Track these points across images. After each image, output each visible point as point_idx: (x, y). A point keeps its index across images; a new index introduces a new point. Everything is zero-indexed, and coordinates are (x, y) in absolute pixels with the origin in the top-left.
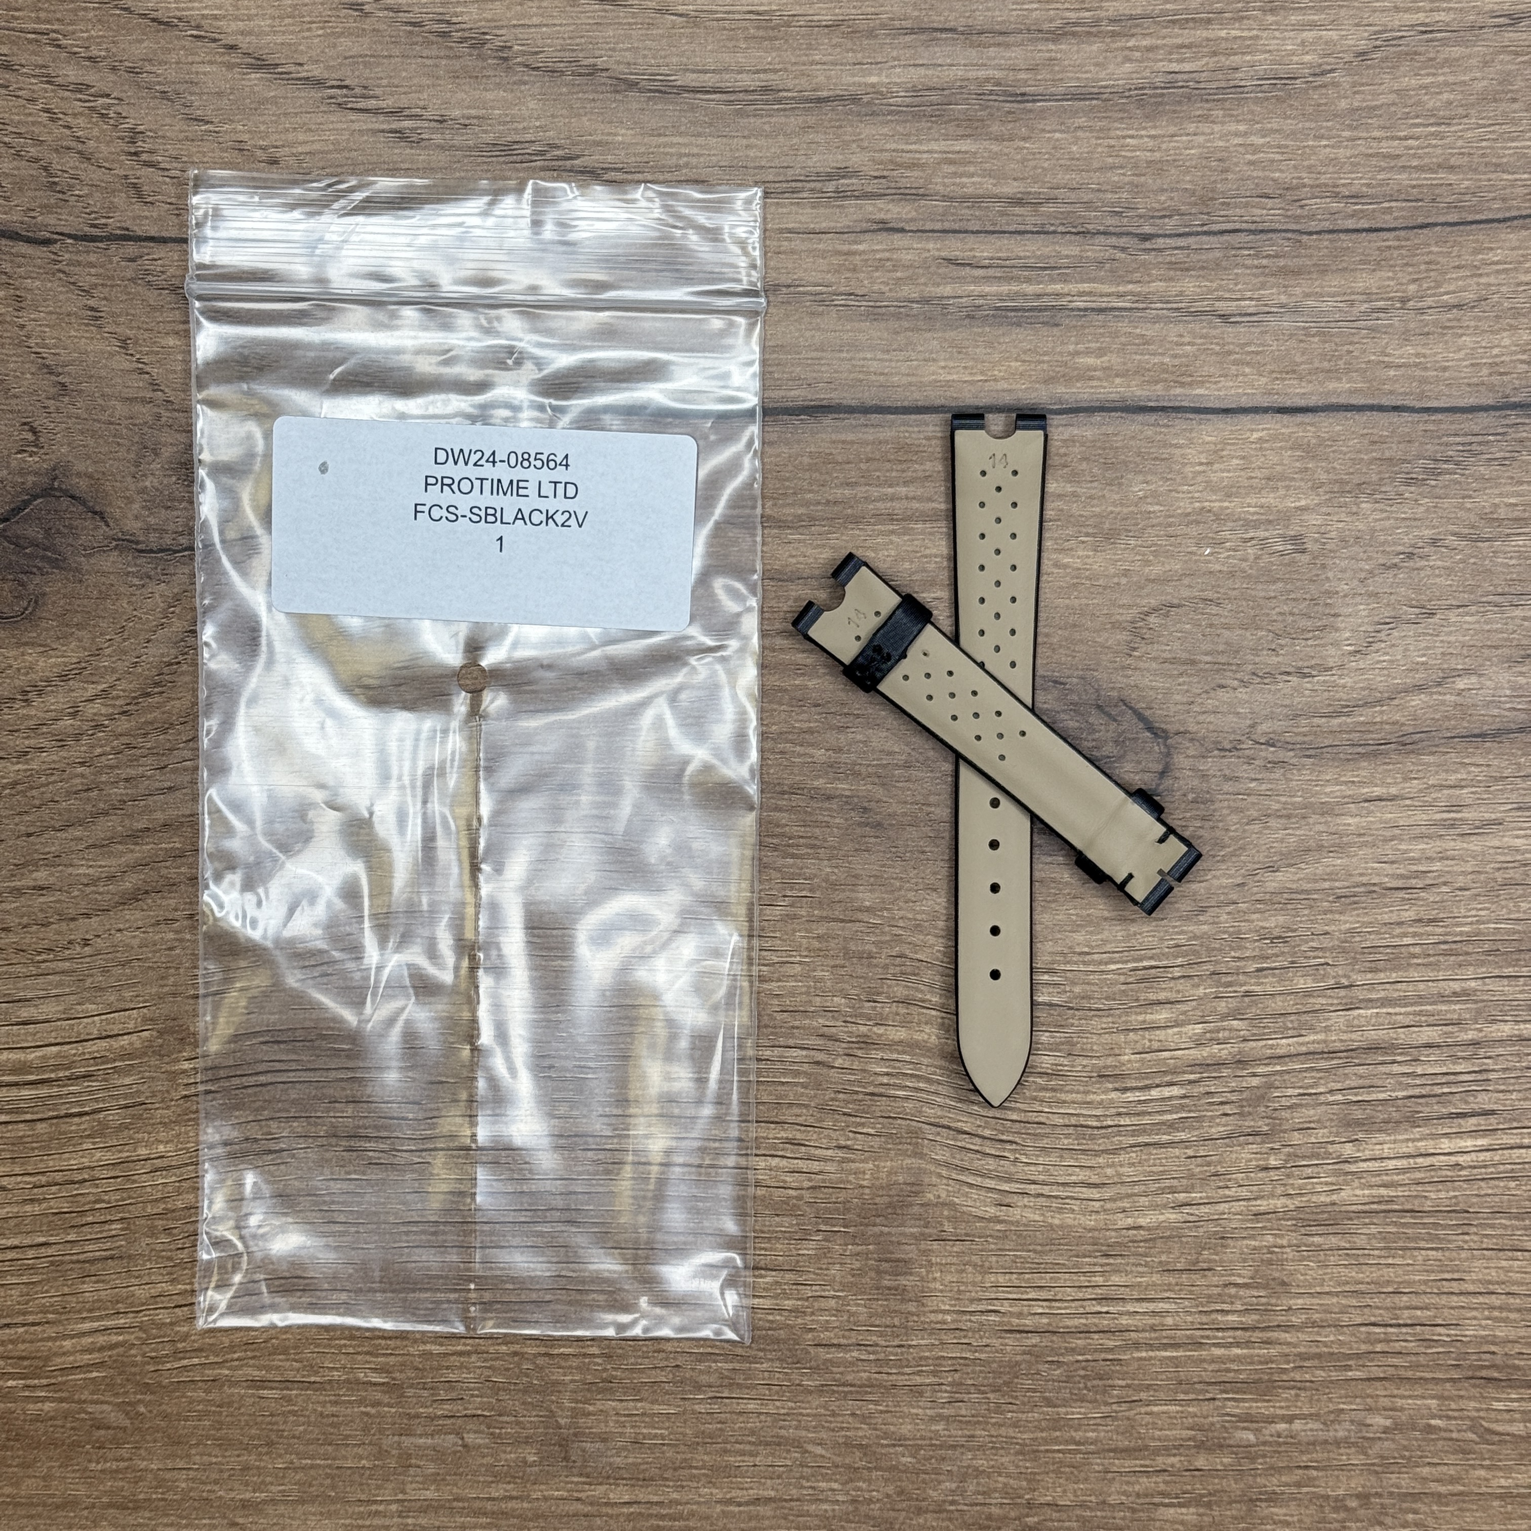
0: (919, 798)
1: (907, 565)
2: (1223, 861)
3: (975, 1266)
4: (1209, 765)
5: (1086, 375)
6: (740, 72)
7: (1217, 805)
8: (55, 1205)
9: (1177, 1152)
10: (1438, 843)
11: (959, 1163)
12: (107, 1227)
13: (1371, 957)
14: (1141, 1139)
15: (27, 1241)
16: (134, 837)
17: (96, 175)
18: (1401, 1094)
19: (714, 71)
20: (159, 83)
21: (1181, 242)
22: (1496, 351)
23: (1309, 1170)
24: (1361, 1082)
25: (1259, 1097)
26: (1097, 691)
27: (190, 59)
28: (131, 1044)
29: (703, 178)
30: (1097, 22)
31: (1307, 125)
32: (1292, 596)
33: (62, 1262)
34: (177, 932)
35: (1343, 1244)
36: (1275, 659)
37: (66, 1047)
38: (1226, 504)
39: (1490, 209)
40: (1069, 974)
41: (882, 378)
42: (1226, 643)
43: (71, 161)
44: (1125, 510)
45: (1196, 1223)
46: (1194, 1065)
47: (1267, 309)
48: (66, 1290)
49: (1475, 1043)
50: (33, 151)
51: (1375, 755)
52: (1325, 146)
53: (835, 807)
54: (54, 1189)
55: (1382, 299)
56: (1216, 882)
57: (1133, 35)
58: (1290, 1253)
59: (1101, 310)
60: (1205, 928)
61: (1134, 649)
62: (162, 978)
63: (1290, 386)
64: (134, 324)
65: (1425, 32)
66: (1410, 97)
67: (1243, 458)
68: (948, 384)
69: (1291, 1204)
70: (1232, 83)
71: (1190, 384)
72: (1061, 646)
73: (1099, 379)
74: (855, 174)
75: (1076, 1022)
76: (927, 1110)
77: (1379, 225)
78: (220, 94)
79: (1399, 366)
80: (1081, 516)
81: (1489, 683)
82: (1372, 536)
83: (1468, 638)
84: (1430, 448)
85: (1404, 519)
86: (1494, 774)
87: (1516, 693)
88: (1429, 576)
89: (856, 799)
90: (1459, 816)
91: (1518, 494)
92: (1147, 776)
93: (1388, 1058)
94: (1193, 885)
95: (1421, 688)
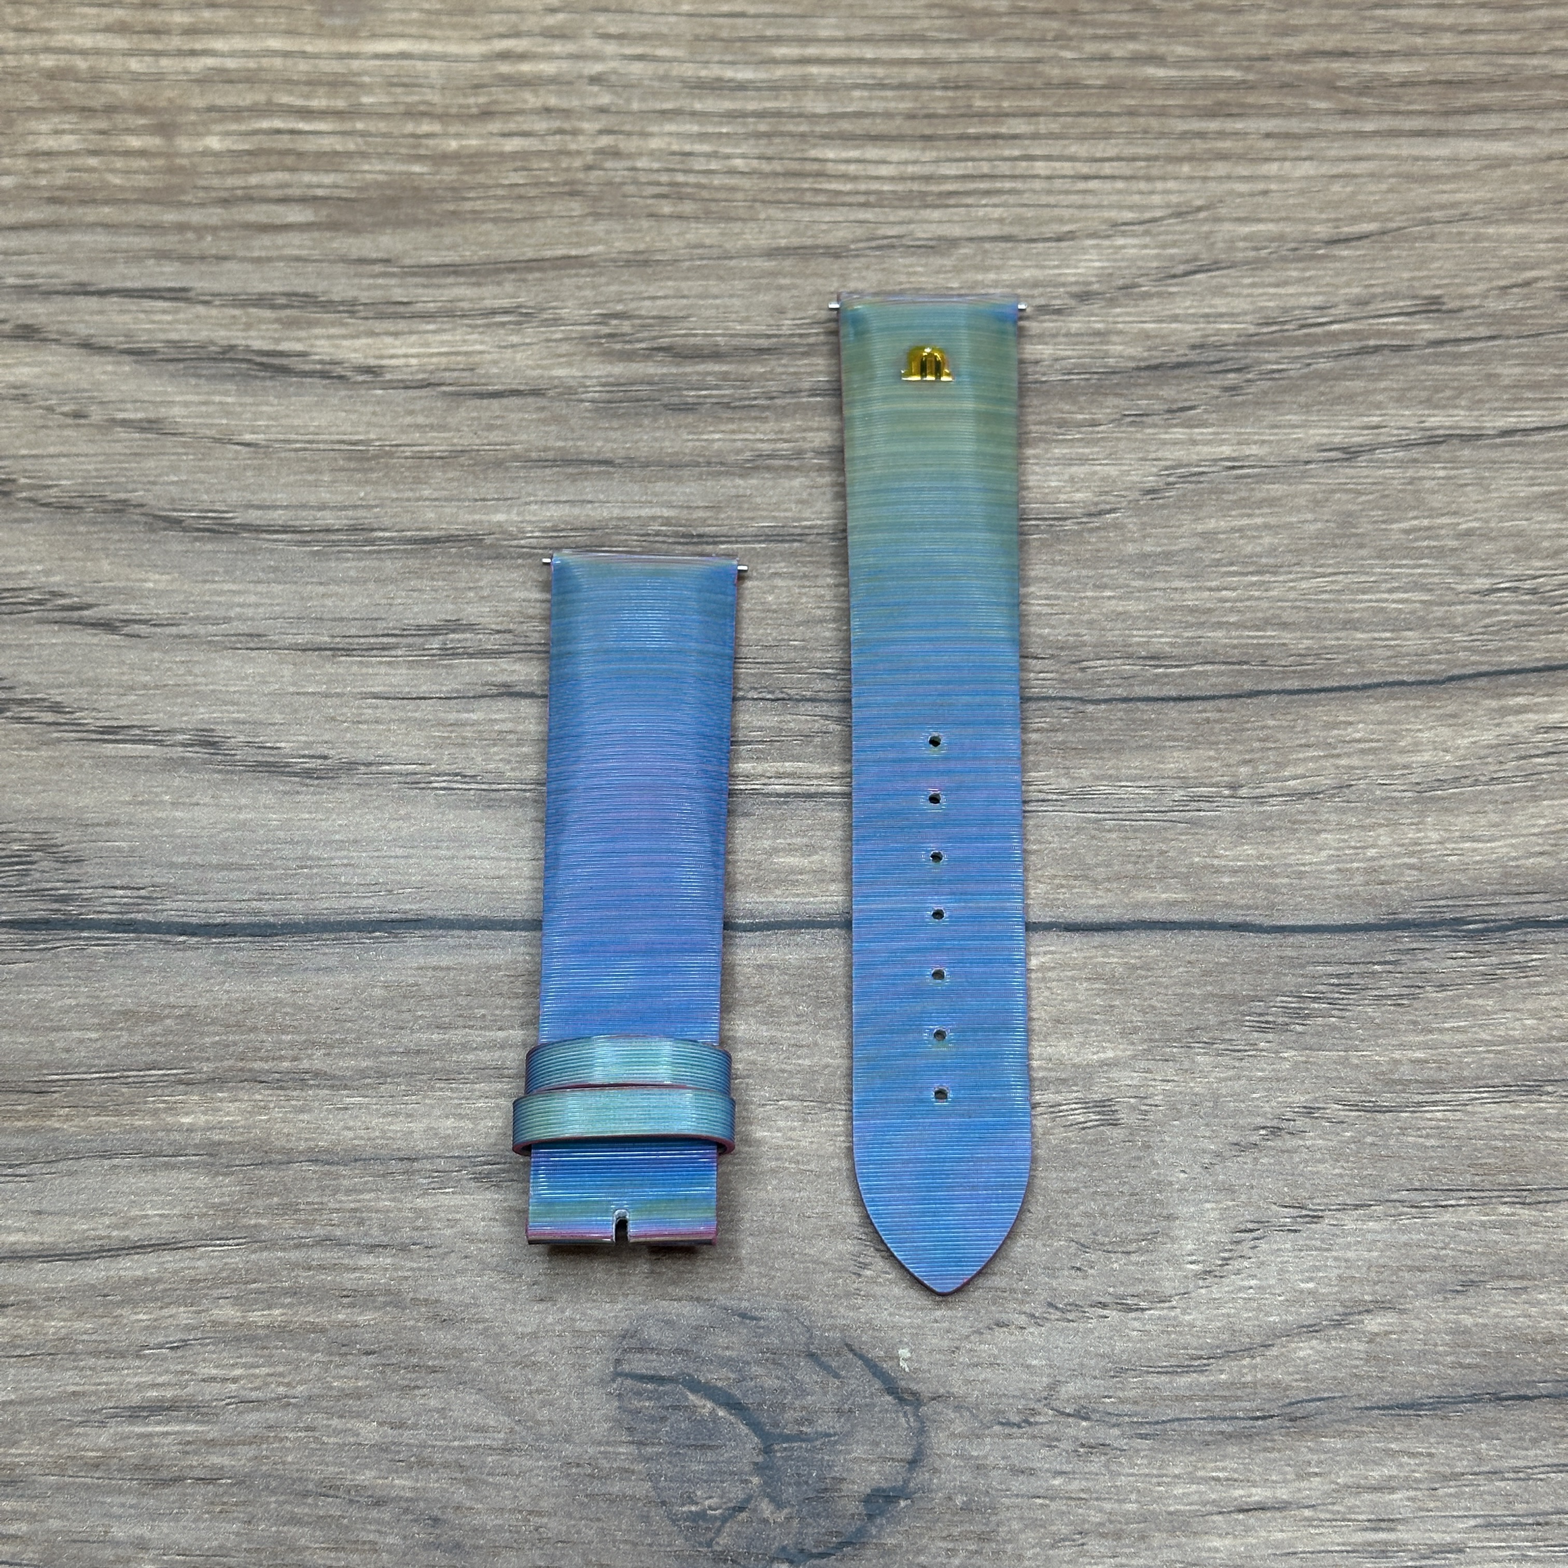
0: (524, 1500)
4: (986, 1449)
5: (786, 879)
6: (323, 507)
7: (1003, 1514)
19: (286, 507)
22: (1371, 852)
26: (809, 1329)
29: (260, 631)
30: (799, 454)
31: (1084, 572)
32: (1103, 1188)
36: (1079, 1285)
39: (1342, 674)
41: (495, 882)
47: (1042, 796)
51: (1249, 1433)
52: (1109, 598)
53: (387, 1517)
55: (1206, 786)
59: (809, 796)
61: (865, 1266)
63: (1081, 896)
65: (1233, 468)
66: (1220, 541)
73: (806, 883)
74: (470, 627)
77: (1190, 693)
79: (1235, 872)
80: (783, 1071)
81: (1416, 1324)
82: (1216, 1102)
83: (1376, 1254)
84: (1290, 980)
85: (1261, 1079)
86: (1441, 1469)
87: (1460, 1339)
88: (1306, 1161)
89: (422, 1504)
90: (1391, 1536)
91: (1425, 1046)
92: (888, 1467)
95: (1312, 1329)
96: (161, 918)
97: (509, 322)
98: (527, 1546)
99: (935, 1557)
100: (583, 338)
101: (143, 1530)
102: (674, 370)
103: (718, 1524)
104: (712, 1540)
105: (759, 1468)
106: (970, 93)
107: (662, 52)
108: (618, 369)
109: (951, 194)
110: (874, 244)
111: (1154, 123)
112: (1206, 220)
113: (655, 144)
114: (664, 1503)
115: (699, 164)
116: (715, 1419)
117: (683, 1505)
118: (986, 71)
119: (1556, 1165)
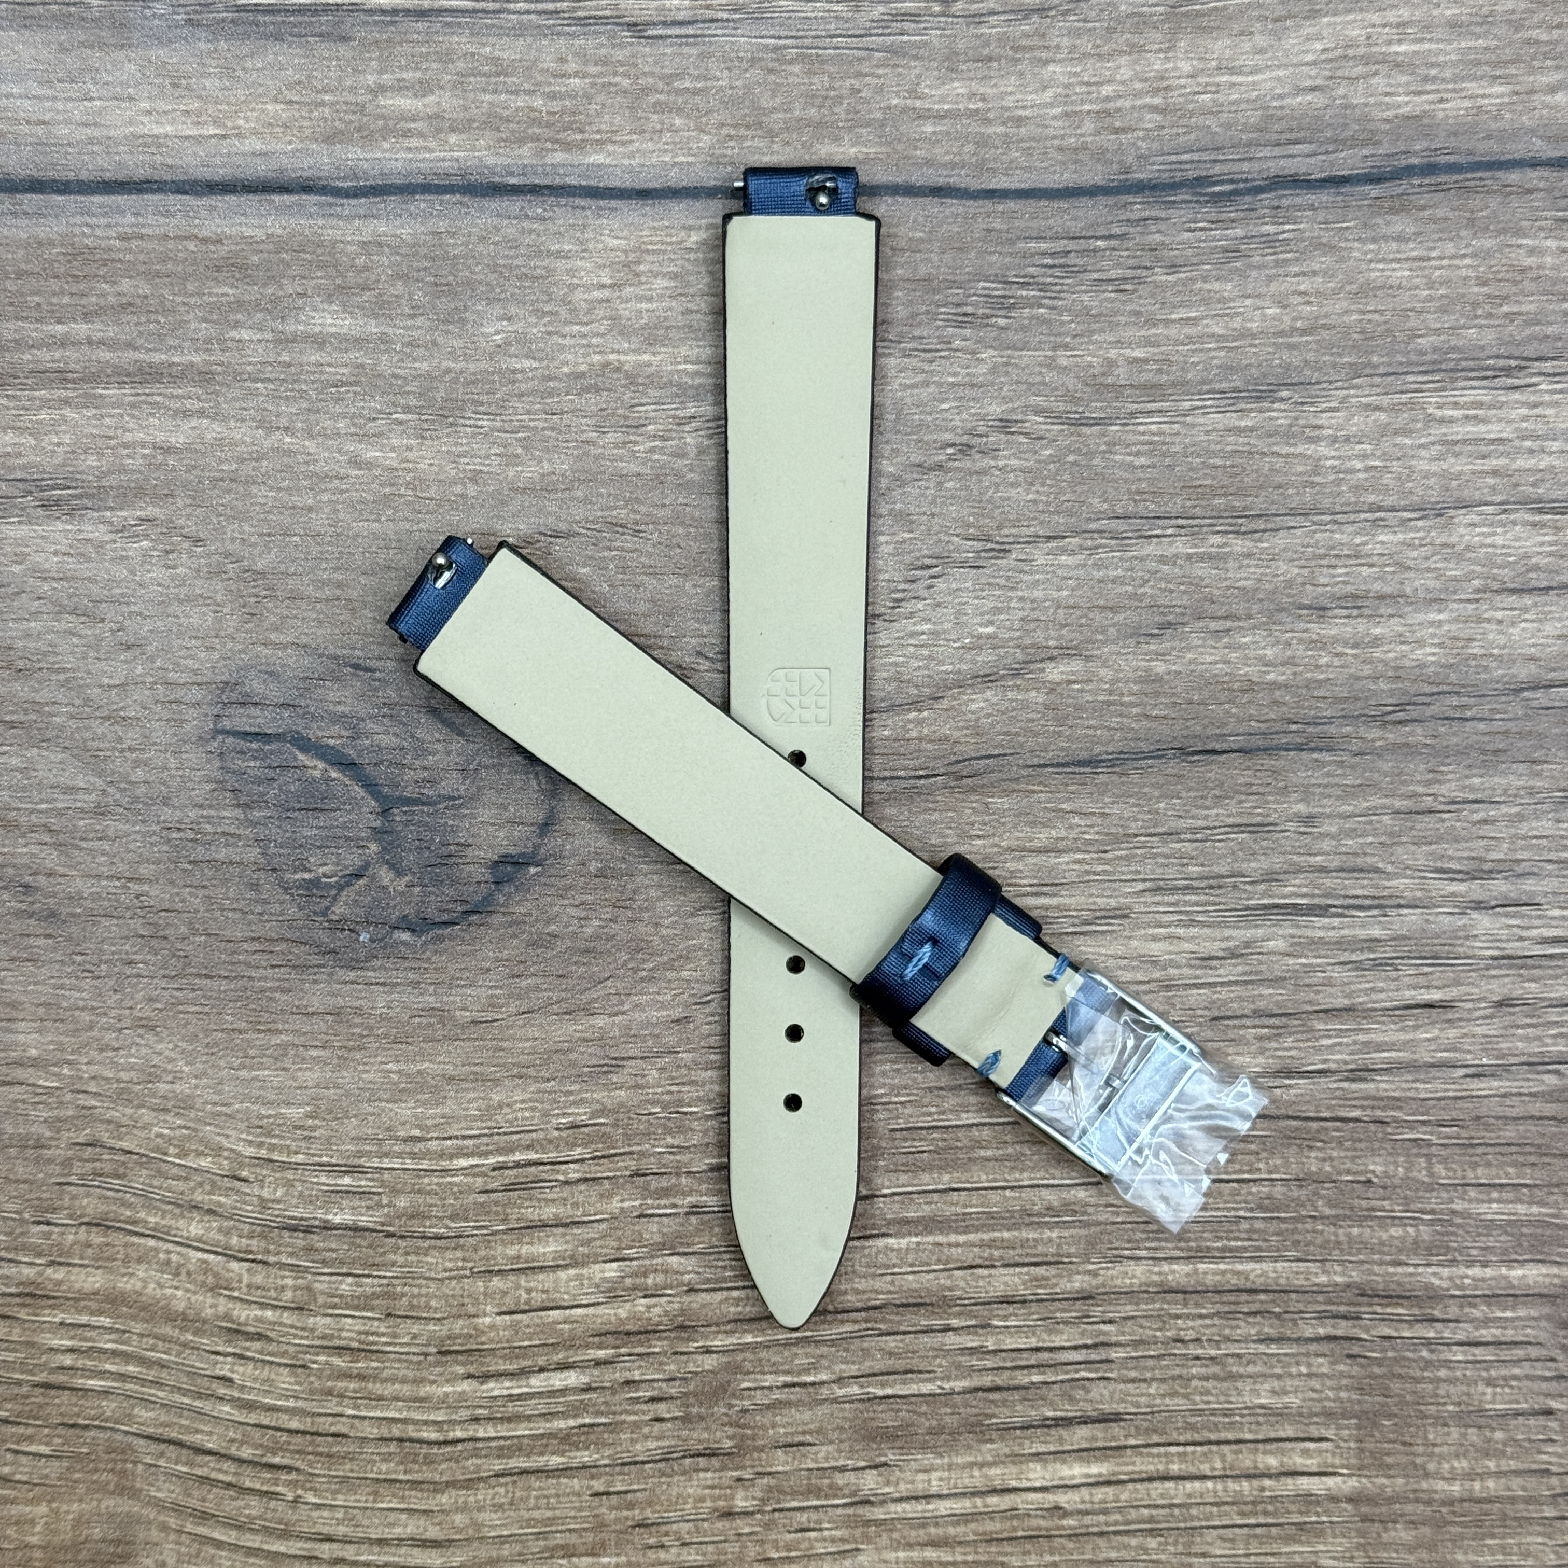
0: (121, 867)
1: (92, 461)
2: (651, 979)
5: (396, 128)
9: (576, 1484)
11: (197, 1504)
13: (907, 1146)
14: (514, 1463)
18: (959, 1385)
22: (1107, 90)
23: (803, 1518)
24: (890, 1363)
25: (717, 1389)
38: (646, 357)
40: (387, 1176)
42: (651, 601)
44: (472, 367)
46: (604, 1334)
47: (709, 14)
49: (1086, 1297)
51: (908, 795)
56: (638, 1016)
60: (621, 1095)
67: (674, 276)
68: (158, 142)
71: (580, 146)
72: (365, 605)
73: (421, 135)
75: (400, 1260)
76: (142, 1413)
79: (940, 117)
80: (396, 376)
81: (1103, 672)
82: (898, 414)
83: (1065, 593)
84: (996, 261)
85: (953, 385)
86: (1113, 831)
87: (1149, 689)
88: (997, 485)
89: (11, 871)
90: (1054, 901)
91: (1148, 342)
92: (518, 832)
93: (938, 1323)
94: (600, 1021)
95: (987, 679)
98: (128, 914)
99: (566, 926)
103: (333, 892)
104: (327, 908)
105: (379, 833)
114: (274, 870)
116: (328, 780)
117: (295, 872)
119: (1279, 487)
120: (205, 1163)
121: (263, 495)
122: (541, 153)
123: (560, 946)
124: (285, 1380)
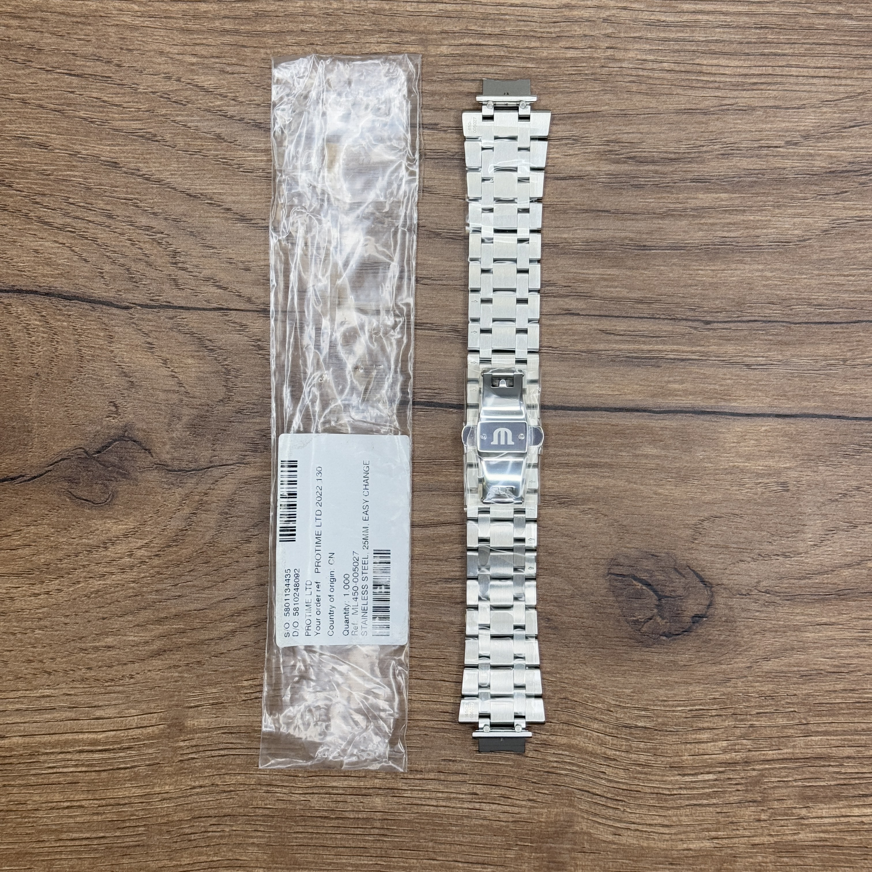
0: (578, 614)
1: (575, 490)
2: (740, 654)
3: (600, 866)
4: (734, 602)
5: (673, 393)
7: (738, 623)
8: (110, 817)
9: (711, 809)
10: (856, 649)
11: (593, 811)
12: (137, 829)
13: (819, 709)
14: (692, 802)
15: (94, 835)
16: (160, 621)
17: (154, 274)
18: (833, 783)
20: (189, 227)
21: (726, 326)
23: (782, 823)
24: (811, 775)
25: (756, 782)
26: (675, 560)
27: (206, 215)
28: (153, 732)
30: (685, 209)
31: (795, 267)
32: (781, 514)
33: (112, 847)
34: (180, 673)
35: (800, 862)
36: (771, 548)
37: (119, 732)
38: (747, 464)
40: (655, 712)
41: (565, 391)
42: (745, 538)
43: (141, 266)
44: (693, 465)
45: (720, 848)
46: (722, 763)
47: (771, 362)
48: (114, 862)
50: (122, 261)
51: (823, 600)
52: (805, 278)
54: (109, 808)
55: (833, 359)
56: (736, 665)
57: (704, 217)
58: (771, 867)
59: (683, 360)
60: (730, 689)
61: (696, 539)
62: (171, 697)
63: (782, 403)
64: (171, 352)
65: (860, 221)
66: (851, 254)
67: (757, 440)
68: (600, 396)
69: (772, 840)
70: (756, 244)
71: (729, 400)
72: (656, 536)
73: (681, 396)
74: (554, 284)
75: (659, 738)
76: (577, 782)
77: (832, 321)
78: (221, 233)
79: (841, 395)
80: (669, 468)
82: (824, 484)
84: (857, 439)
85: (842, 475)
88: (854, 506)
89: (544, 614)
90: (868, 635)
92: (700, 607)
93: (827, 763)
94: (723, 667)
95: (849, 566)
96: (443, 401)
97: (568, 143)
98: (579, 628)
99: (714, 637)
100: (598, 152)
101: (453, 619)
102: (635, 168)
103: (643, 624)
104: (640, 629)
105: (658, 606)
106: (767, 31)
107: (635, 6)
108: (613, 168)
109: (755, 84)
110: (721, 108)
111: (844, 49)
112: (862, 99)
113: (631, 54)
114: (624, 616)
115: (650, 65)
116: (642, 589)
117: (631, 617)
118: (774, 20)
120: (600, 705)
121: (627, 502)
122: (716, 402)
123: (712, 643)
124: (622, 773)
